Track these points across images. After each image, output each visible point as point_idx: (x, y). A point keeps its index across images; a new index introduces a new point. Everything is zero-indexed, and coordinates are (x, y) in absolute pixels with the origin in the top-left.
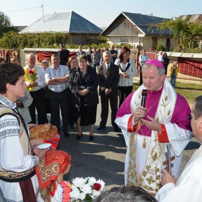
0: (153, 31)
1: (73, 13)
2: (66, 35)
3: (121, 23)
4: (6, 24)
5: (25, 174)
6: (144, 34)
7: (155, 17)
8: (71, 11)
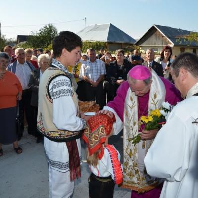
0: (181, 42)
1: (111, 25)
2: (105, 44)
3: (153, 34)
4: (54, 34)
5: (74, 134)
6: (173, 44)
7: (183, 30)
8: (109, 24)
